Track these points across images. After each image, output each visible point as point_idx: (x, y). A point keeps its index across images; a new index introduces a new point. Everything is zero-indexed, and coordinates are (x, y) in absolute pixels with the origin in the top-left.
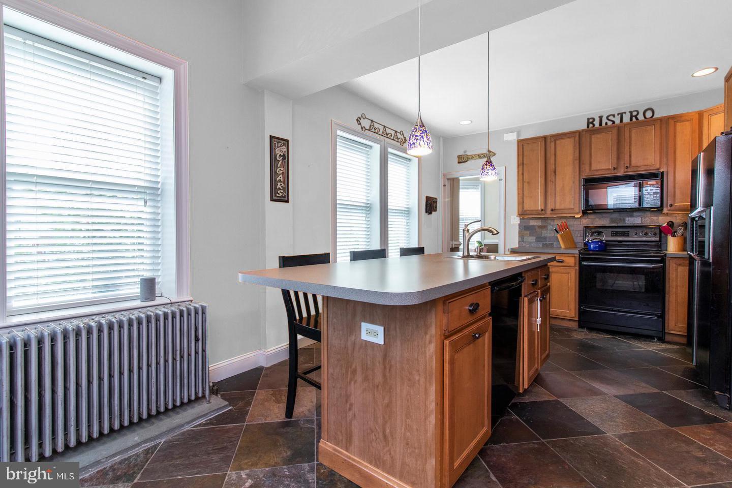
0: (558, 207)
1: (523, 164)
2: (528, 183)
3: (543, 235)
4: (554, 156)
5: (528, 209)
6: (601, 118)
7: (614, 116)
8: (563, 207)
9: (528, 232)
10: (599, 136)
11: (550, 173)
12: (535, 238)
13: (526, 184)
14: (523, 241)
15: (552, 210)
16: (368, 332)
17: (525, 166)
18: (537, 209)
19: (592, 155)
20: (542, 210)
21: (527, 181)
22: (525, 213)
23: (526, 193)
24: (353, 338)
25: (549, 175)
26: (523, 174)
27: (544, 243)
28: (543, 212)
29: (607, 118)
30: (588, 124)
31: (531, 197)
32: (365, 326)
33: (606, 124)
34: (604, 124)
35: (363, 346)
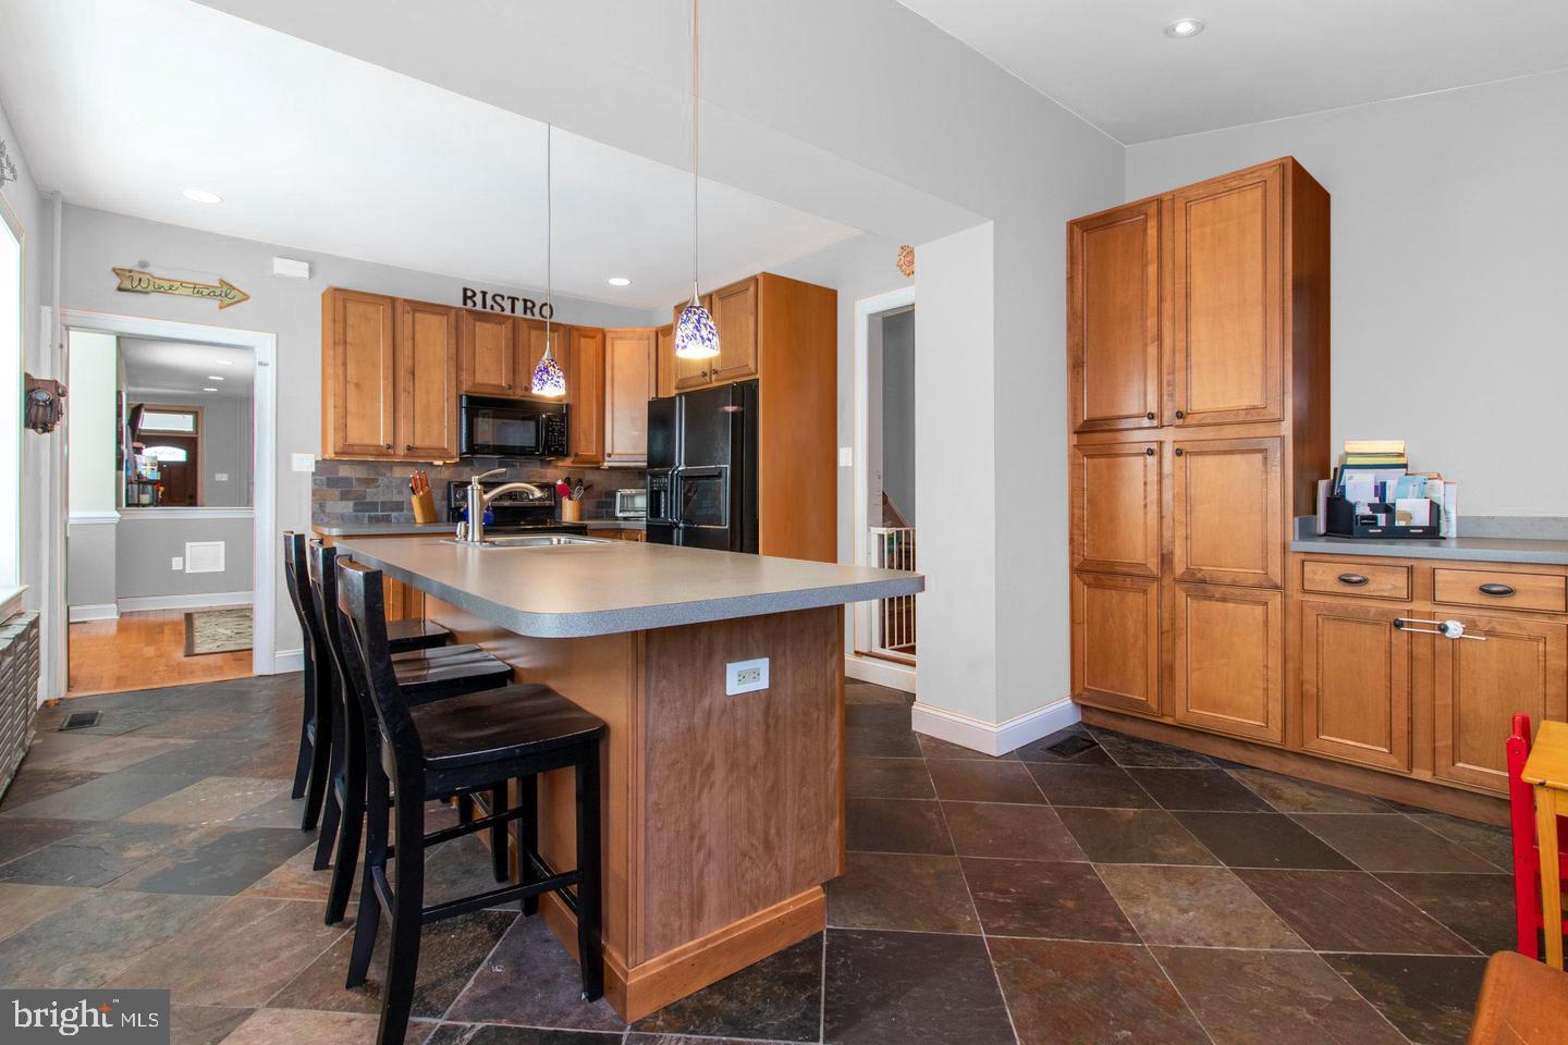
0: (418, 443)
1: (345, 343)
2: (357, 385)
3: (368, 499)
4: (410, 342)
5: (357, 442)
6: (484, 293)
7: (503, 297)
8: (427, 443)
9: (337, 492)
10: (487, 325)
11: (402, 373)
12: (351, 504)
13: (351, 387)
14: (323, 512)
15: (409, 448)
16: (742, 678)
17: (348, 346)
18: (375, 442)
19: (477, 356)
20: (389, 447)
21: (354, 380)
22: (350, 451)
23: (351, 406)
24: (706, 702)
25: (401, 377)
26: (345, 364)
27: (372, 514)
28: (391, 451)
29: (494, 297)
30: (465, 298)
31: (364, 417)
32: (733, 670)
33: (492, 308)
34: (488, 305)
35: (728, 707)
